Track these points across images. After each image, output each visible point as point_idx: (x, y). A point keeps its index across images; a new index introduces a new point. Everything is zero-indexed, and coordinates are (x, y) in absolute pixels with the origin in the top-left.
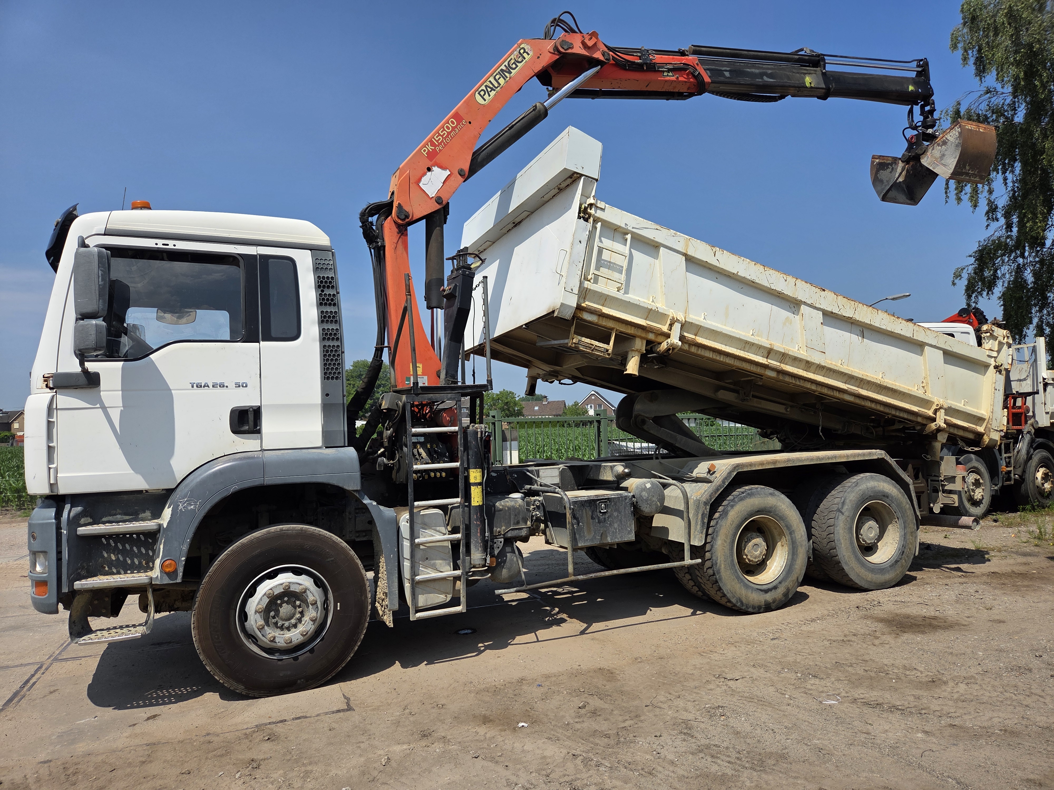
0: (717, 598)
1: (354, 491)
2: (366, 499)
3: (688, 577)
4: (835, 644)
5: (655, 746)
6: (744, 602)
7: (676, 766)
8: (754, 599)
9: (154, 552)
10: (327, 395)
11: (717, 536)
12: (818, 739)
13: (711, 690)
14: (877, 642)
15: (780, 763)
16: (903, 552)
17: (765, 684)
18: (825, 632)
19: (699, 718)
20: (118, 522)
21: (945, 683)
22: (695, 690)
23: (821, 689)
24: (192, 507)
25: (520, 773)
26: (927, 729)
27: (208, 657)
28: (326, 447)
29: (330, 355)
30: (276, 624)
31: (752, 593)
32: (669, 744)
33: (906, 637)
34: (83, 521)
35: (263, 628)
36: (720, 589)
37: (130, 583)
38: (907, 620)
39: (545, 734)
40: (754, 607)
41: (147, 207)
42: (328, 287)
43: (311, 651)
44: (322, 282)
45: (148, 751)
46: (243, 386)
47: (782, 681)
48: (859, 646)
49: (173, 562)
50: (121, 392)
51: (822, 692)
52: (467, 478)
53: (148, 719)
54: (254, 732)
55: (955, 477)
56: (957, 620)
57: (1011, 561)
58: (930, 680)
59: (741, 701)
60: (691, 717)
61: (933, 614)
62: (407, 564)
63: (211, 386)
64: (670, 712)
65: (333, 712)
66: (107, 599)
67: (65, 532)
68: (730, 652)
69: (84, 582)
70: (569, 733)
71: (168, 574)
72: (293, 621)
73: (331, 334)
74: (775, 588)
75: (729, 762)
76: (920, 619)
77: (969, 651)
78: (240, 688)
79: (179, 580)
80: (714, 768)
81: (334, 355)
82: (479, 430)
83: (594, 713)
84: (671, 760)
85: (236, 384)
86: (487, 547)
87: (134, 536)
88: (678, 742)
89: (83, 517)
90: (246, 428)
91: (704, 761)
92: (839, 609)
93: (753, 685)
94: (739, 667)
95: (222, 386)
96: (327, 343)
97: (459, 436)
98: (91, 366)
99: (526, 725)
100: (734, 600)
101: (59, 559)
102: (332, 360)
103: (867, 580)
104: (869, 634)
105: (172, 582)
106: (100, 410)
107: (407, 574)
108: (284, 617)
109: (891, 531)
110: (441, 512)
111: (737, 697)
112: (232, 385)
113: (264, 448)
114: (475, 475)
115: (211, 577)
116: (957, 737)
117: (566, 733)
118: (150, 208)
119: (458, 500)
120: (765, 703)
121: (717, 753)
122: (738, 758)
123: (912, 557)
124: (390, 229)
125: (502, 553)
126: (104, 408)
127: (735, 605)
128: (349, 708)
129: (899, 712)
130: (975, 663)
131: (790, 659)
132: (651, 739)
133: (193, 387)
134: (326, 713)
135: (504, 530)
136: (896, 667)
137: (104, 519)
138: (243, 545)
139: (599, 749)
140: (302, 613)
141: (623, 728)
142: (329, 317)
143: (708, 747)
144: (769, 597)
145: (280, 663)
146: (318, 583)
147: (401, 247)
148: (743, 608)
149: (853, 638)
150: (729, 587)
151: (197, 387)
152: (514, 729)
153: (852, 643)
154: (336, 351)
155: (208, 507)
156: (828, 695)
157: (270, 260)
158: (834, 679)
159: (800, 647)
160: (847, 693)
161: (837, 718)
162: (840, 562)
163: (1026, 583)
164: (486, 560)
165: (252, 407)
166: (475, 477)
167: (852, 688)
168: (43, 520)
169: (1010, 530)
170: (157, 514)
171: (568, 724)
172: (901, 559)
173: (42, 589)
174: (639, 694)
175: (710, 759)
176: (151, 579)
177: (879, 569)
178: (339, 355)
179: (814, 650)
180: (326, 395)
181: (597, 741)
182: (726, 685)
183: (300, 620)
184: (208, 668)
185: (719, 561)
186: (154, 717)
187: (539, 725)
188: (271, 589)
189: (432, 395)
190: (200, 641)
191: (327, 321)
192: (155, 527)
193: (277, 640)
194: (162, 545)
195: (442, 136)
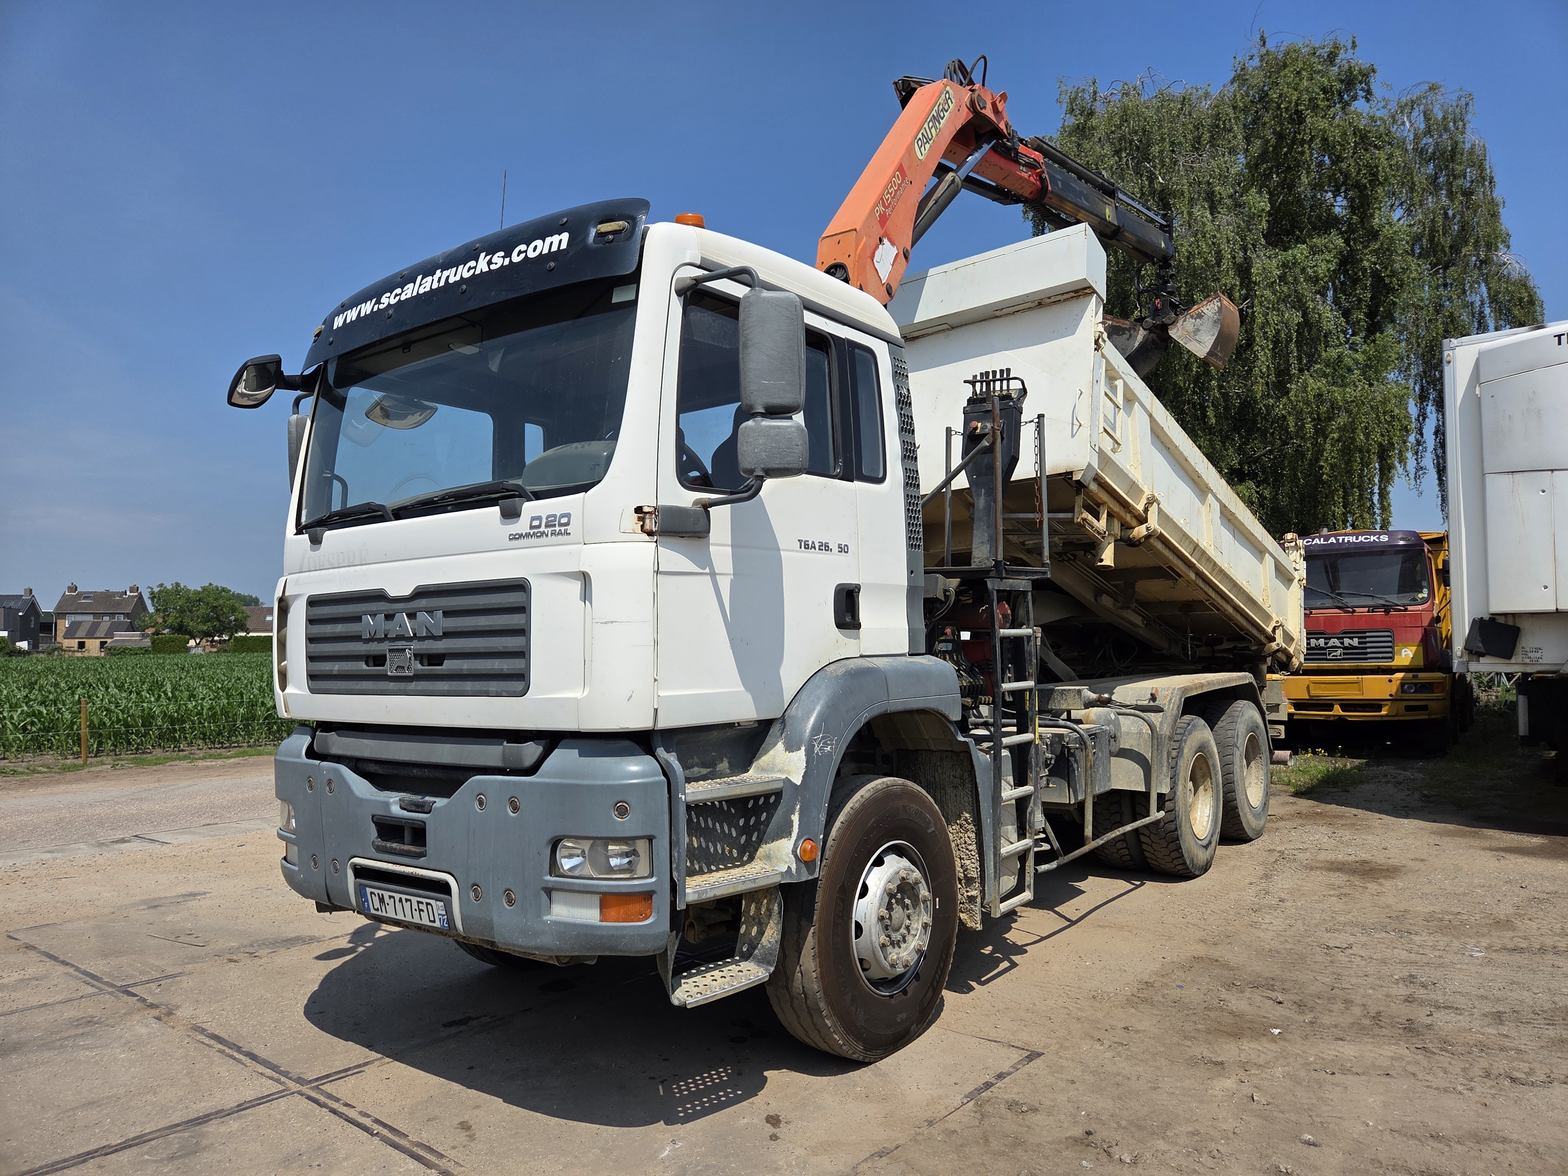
1: (954, 722)
2: (960, 736)
6: (1193, 863)
8: (1196, 856)
9: (768, 829)
10: (912, 572)
13: (1351, 961)
16: (1267, 793)
24: (830, 748)
27: (830, 1002)
28: (913, 655)
29: (912, 511)
31: (1199, 850)
36: (1179, 848)
40: (1199, 869)
42: (906, 404)
43: (917, 977)
44: (901, 394)
46: (845, 552)
49: (813, 844)
53: (772, 1124)
54: (979, 1106)
63: (817, 547)
67: (684, 797)
71: (805, 862)
72: (903, 932)
73: (912, 478)
74: (1210, 842)
79: (818, 873)
81: (916, 512)
83: (1303, 1006)
85: (840, 546)
90: (846, 619)
93: (1377, 950)
95: (827, 548)
96: (910, 492)
97: (1031, 643)
99: (1279, 1031)
102: (914, 518)
103: (1251, 827)
105: (810, 877)
106: (709, 577)
108: (897, 925)
112: (837, 548)
113: (863, 652)
115: (829, 867)
119: (1032, 736)
126: (713, 575)
133: (801, 547)
140: (911, 918)
141: (1366, 1016)
142: (910, 451)
144: (1205, 855)
145: (893, 999)
146: (918, 868)
148: (1193, 870)
150: (1187, 844)
151: (805, 547)
152: (1277, 1037)
154: (917, 505)
155: (844, 748)
157: (856, 351)
162: (1237, 808)
165: (851, 585)
168: (641, 777)
172: (1266, 801)
176: (782, 874)
177: (1258, 814)
178: (919, 512)
183: (908, 929)
184: (828, 1022)
185: (1181, 813)
186: (774, 1119)
188: (883, 881)
189: (1011, 581)
190: (822, 977)
191: (909, 457)
192: (781, 785)
193: (897, 964)
194: (797, 814)
195: (891, 194)
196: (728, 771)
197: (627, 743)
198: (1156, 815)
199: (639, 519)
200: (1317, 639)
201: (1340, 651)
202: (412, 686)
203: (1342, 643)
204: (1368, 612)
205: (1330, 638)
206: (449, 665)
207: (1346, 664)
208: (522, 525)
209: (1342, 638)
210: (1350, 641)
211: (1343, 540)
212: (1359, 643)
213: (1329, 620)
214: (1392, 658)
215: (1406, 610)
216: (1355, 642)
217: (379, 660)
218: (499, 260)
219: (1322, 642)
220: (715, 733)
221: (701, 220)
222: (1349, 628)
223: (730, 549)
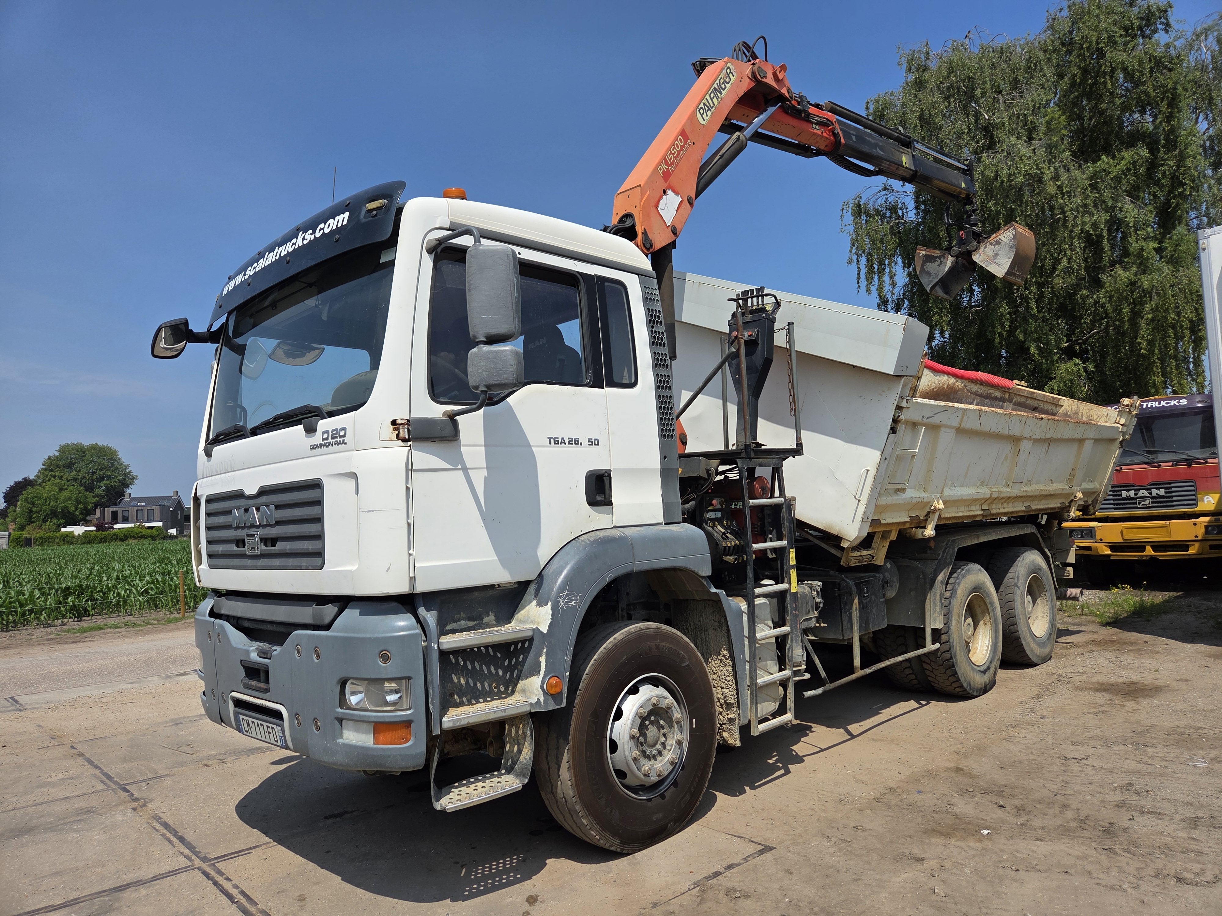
1: (705, 577)
2: (712, 588)
6: (971, 684)
8: (976, 681)
10: (665, 457)
11: (952, 617)
20: (461, 631)
28: (666, 524)
29: (664, 408)
30: (646, 752)
31: (976, 675)
35: (638, 758)
36: (955, 673)
40: (978, 690)
42: (657, 322)
43: (675, 784)
44: (651, 316)
46: (595, 444)
49: (557, 680)
50: (484, 448)
52: (789, 559)
63: (567, 443)
65: (758, 854)
67: (436, 646)
69: (451, 717)
71: (554, 696)
72: (658, 747)
73: (664, 382)
74: (989, 668)
79: (564, 704)
81: (668, 408)
85: (590, 440)
90: (599, 498)
96: (661, 393)
97: (784, 509)
99: (989, 832)
100: (964, 685)
102: (666, 413)
103: (1035, 654)
105: (559, 707)
106: (461, 472)
108: (651, 743)
109: (1040, 604)
110: (767, 601)
112: (585, 442)
113: (616, 524)
114: (792, 556)
126: (465, 470)
127: (964, 690)
128: (767, 848)
133: (550, 443)
134: (752, 857)
138: (609, 651)
140: (666, 736)
142: (661, 360)
144: (987, 678)
145: (647, 803)
146: (673, 695)
148: (971, 692)
150: (963, 670)
151: (555, 443)
154: (669, 403)
155: (588, 602)
157: (606, 284)
165: (603, 471)
166: (793, 559)
168: (399, 631)
172: (1050, 633)
176: (531, 705)
177: (1039, 641)
178: (672, 408)
183: (665, 745)
184: (584, 821)
185: (955, 644)
188: (641, 707)
189: (761, 460)
190: (577, 784)
191: (660, 365)
192: (530, 634)
193: (650, 774)
194: (544, 656)
195: (673, 154)
196: (494, 623)
197: (394, 604)
198: (931, 647)
199: (395, 429)
200: (1128, 491)
201: (1148, 500)
202: (261, 562)
203: (1150, 493)
204: (1172, 465)
205: (1139, 490)
206: (280, 546)
207: (1155, 511)
208: (317, 438)
209: (1150, 489)
210: (1158, 492)
211: (1147, 405)
212: (1166, 493)
213: (1137, 474)
214: (1196, 505)
215: (1206, 463)
216: (1162, 492)
217: (241, 543)
218: (309, 237)
219: (1132, 493)
220: (476, 594)
221: (464, 193)
222: (1156, 480)
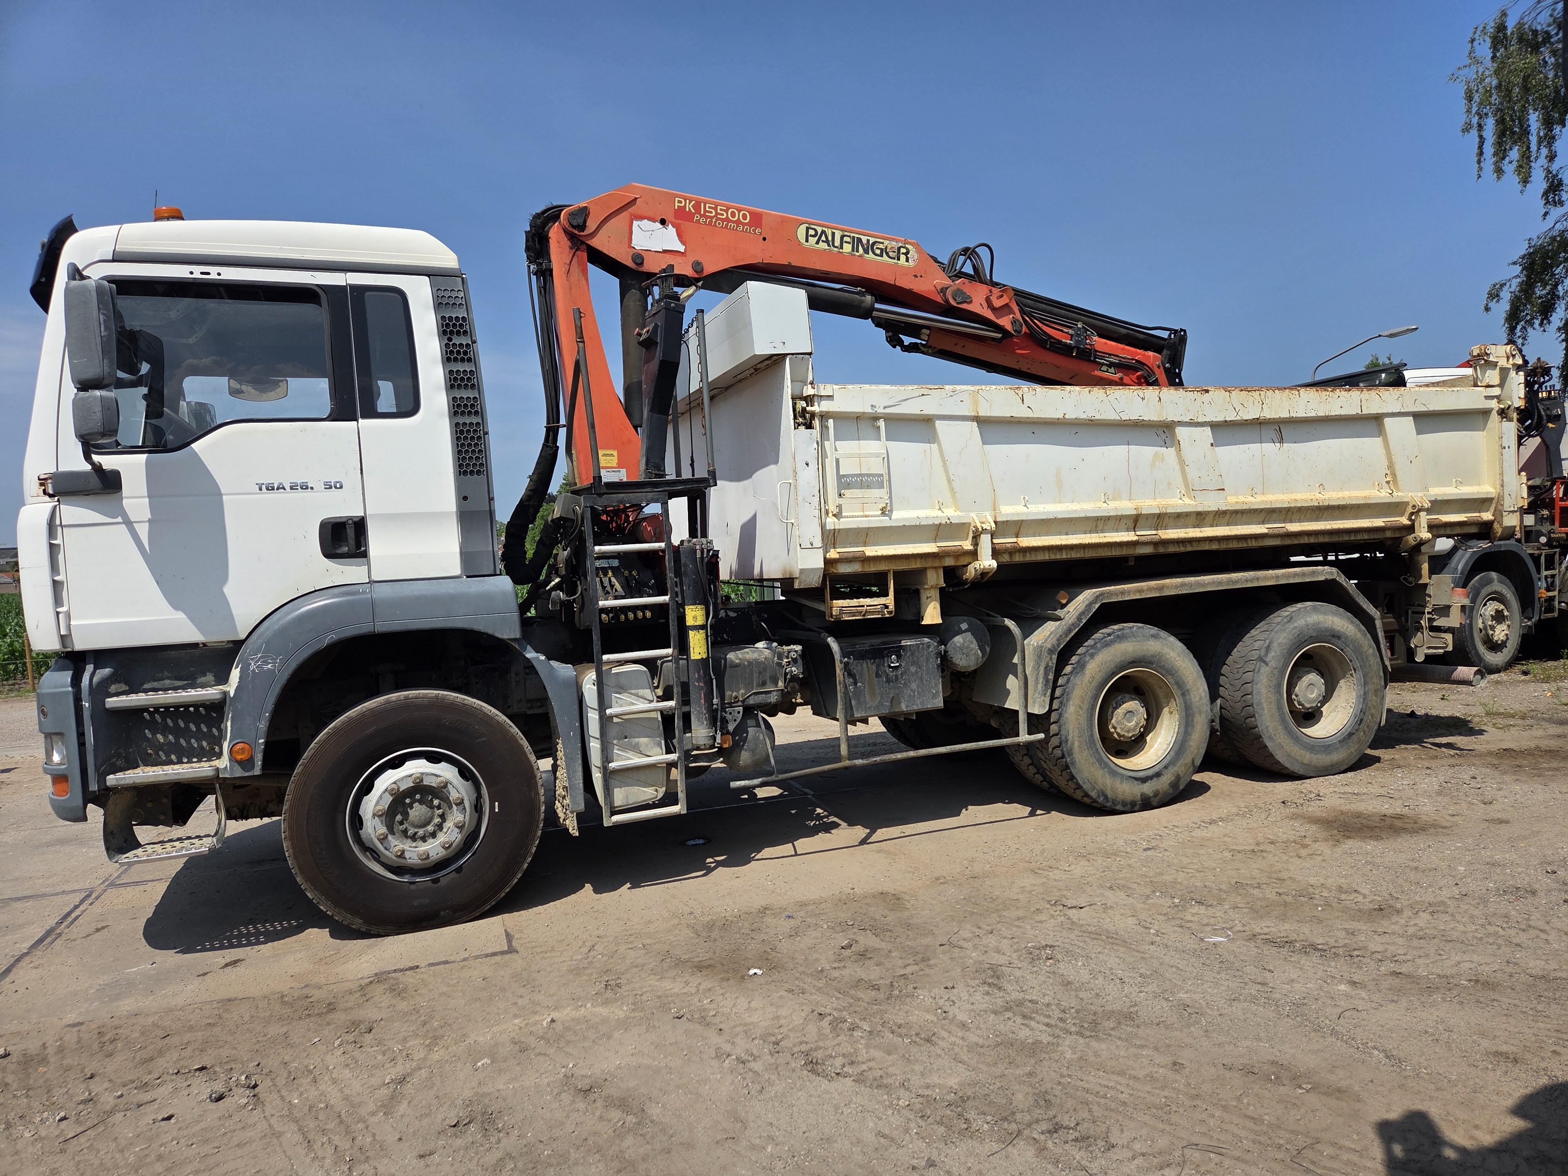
0: (1069, 791)
1: (511, 640)
2: (530, 652)
3: (1027, 760)
4: (1239, 856)
5: (941, 1002)
6: (1109, 796)
7: (969, 1029)
8: (1124, 792)
9: (220, 731)
10: (465, 498)
11: (1068, 700)
12: (1186, 992)
13: (1041, 922)
14: (1304, 852)
15: (1123, 1027)
16: (1362, 720)
17: (1122, 915)
18: (1227, 839)
19: (1016, 962)
20: (165, 690)
21: (1399, 912)
22: (1016, 923)
23: (1205, 921)
24: (269, 666)
25: (738, 1040)
26: (1356, 978)
27: (307, 879)
28: (468, 577)
29: (466, 438)
30: (405, 832)
31: (1122, 782)
32: (963, 999)
33: (1351, 844)
34: (113, 688)
35: (386, 837)
36: (1072, 777)
37: (187, 776)
38: (1356, 820)
39: (785, 985)
40: (1124, 804)
41: (177, 216)
42: (458, 333)
43: (459, 870)
44: (448, 325)
45: (219, 1009)
46: (336, 488)
47: (1150, 910)
48: (1276, 858)
49: (247, 746)
51: (1206, 925)
52: (682, 618)
53: (227, 965)
54: (371, 982)
55: (1449, 607)
56: (1435, 820)
57: (1540, 733)
58: (1377, 907)
59: (1081, 939)
60: (1002, 960)
61: (1398, 810)
62: (594, 746)
63: (288, 488)
64: (974, 954)
65: (487, 956)
66: (165, 801)
67: (87, 705)
68: (1078, 869)
69: (120, 775)
70: (820, 984)
71: (240, 763)
72: (430, 828)
73: (466, 406)
74: (1158, 775)
75: (1047, 1025)
76: (1377, 819)
77: (1443, 865)
78: (357, 923)
79: (257, 771)
80: (1024, 1033)
81: (472, 438)
82: (698, 547)
83: (863, 955)
84: (961, 1022)
85: (327, 483)
86: (716, 719)
87: (191, 709)
88: (978, 996)
89: (113, 683)
90: (345, 549)
91: (1010, 1023)
92: (1256, 806)
93: (1104, 916)
94: (1088, 889)
95: (304, 487)
96: (461, 420)
97: (667, 557)
98: (108, 462)
99: (759, 972)
100: (1093, 794)
101: (82, 744)
102: (469, 445)
103: (1302, 763)
104: (1295, 842)
105: (247, 774)
106: (124, 525)
107: (595, 758)
108: (416, 823)
109: (1344, 687)
110: (644, 669)
111: (1077, 932)
112: (319, 486)
113: (375, 577)
114: (694, 615)
115: (305, 766)
116: (1399, 991)
117: (817, 984)
118: (183, 219)
119: (669, 651)
120: (1117, 942)
121: (1033, 1012)
122: (1061, 1019)
123: (1376, 727)
124: (558, 242)
125: (741, 729)
126: (129, 523)
127: (1095, 801)
128: (511, 950)
129: (1318, 954)
130: (1450, 882)
131: (1168, 878)
132: (938, 991)
133: (260, 489)
134: (477, 957)
135: (743, 695)
136: (1327, 888)
137: (146, 686)
138: (351, 720)
139: (860, 1006)
140: (443, 817)
141: (901, 976)
142: (462, 379)
143: (1020, 1003)
144: (1148, 788)
145: (413, 887)
146: (464, 773)
147: (577, 270)
148: (1108, 805)
149: (1270, 847)
150: (1086, 774)
151: (267, 489)
152: (743, 977)
153: (1265, 854)
154: (475, 431)
155: (293, 666)
156: (1215, 929)
157: (368, 294)
158: (1227, 907)
159: (1186, 861)
160: (1244, 925)
161: (1222, 962)
162: (1261, 737)
163: (1554, 764)
164: (714, 738)
165: (351, 518)
166: (695, 618)
167: (1254, 919)
168: (56, 687)
169: (1545, 686)
170: (223, 679)
171: (822, 971)
172: (1357, 730)
173: (62, 786)
174: (933, 928)
175: (1019, 1020)
176: (217, 770)
177: (1324, 746)
178: (479, 438)
179: (1206, 865)
180: (463, 498)
181: (860, 994)
182: (1065, 915)
183: (440, 827)
184: (309, 895)
185: (1070, 737)
186: (235, 963)
187: (779, 972)
188: (395, 783)
189: (623, 495)
190: (296, 857)
191: (459, 385)
192: (218, 697)
193: (407, 855)
194: (230, 721)
198: (1024, 737)
199: (41, 485)
223: (147, 499)
